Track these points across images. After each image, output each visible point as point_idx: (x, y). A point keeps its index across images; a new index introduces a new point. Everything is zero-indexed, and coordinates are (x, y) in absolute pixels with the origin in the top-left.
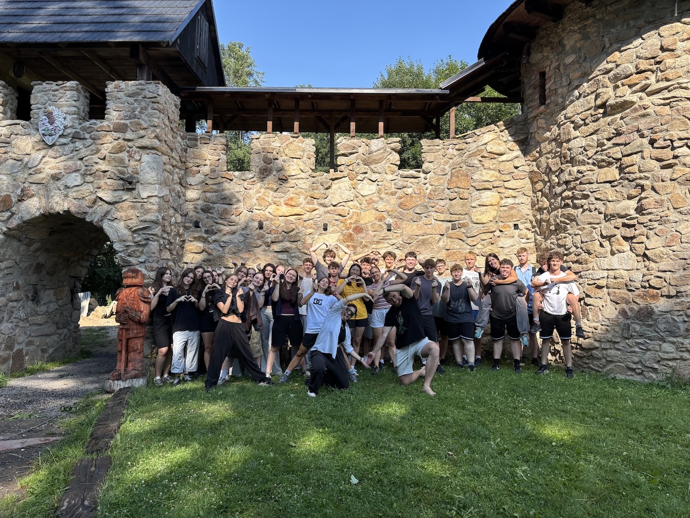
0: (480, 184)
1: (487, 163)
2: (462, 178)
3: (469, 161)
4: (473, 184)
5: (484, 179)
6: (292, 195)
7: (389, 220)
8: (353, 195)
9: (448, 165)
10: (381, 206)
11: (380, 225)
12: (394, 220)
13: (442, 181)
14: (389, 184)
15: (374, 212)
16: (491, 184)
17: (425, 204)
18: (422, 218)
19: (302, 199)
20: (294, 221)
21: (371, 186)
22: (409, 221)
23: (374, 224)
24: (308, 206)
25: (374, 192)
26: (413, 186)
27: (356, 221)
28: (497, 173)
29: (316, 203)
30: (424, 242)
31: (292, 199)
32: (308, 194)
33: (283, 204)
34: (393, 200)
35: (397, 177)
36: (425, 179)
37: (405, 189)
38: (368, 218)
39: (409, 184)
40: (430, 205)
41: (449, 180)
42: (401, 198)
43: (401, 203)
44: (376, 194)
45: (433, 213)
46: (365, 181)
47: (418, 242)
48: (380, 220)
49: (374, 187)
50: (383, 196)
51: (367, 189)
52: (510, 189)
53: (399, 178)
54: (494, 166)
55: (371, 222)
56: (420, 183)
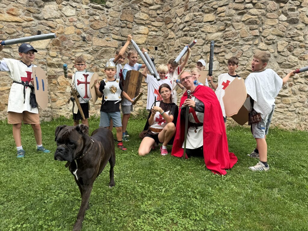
0: (139, 20)
1: (143, 9)
2: (129, 15)
3: (133, 6)
4: (135, 20)
5: (141, 18)
6: (13, 7)
7: (84, 34)
8: (59, 14)
9: (121, 6)
10: (79, 25)
11: (78, 37)
12: (88, 35)
13: (117, 15)
14: (85, 11)
15: (74, 28)
16: (145, 22)
17: (107, 27)
18: (105, 36)
19: (20, 11)
20: (15, 26)
21: (72, 11)
22: (97, 37)
23: (74, 36)
24: (26, 17)
25: (74, 14)
26: (99, 15)
27: (62, 32)
28: (148, 16)
29: (32, 16)
30: (105, 51)
31: (12, 10)
32: (25, 8)
33: (5, 13)
34: (87, 22)
35: (89, 8)
36: (107, 11)
37: (94, 16)
38: (70, 31)
39: (97, 13)
40: (110, 28)
41: (122, 15)
42: (92, 21)
43: (92, 25)
44: (75, 17)
45: (111, 34)
46: (68, 7)
47: (102, 50)
48: (78, 34)
49: (74, 12)
50: (80, 18)
51: (69, 11)
52: (154, 26)
53: (91, 8)
54: (147, 11)
55: (72, 34)
56: (104, 14)
